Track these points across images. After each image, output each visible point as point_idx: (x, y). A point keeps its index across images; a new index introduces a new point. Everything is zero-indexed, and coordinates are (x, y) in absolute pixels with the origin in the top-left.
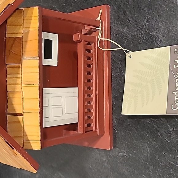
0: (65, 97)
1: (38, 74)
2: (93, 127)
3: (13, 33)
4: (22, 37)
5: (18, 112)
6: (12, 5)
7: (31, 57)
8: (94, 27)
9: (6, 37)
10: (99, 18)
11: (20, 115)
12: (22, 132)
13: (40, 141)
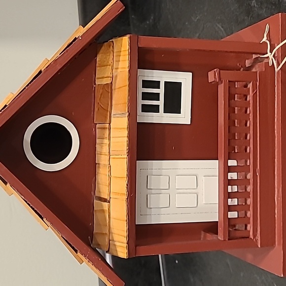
0: (204, 176)
1: (126, 139)
2: (249, 231)
3: (103, 78)
4: (112, 83)
5: (103, 196)
6: (80, 38)
7: (120, 113)
8: (259, 55)
9: (95, 84)
10: (265, 39)
11: (105, 200)
12: (108, 227)
13: (125, 245)
